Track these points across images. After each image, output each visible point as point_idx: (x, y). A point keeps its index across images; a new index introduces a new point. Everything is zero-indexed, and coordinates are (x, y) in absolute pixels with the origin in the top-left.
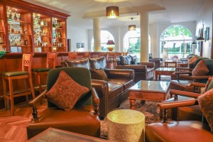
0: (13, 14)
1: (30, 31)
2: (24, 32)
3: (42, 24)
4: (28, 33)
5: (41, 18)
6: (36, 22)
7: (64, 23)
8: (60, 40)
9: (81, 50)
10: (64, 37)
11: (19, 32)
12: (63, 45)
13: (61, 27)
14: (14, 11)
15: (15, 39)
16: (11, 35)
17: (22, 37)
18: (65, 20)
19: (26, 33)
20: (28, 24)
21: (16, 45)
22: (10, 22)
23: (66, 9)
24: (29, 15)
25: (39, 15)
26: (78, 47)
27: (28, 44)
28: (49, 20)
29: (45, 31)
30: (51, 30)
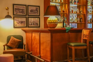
1: (85, 11)
4: (83, 12)
11: (77, 12)
15: (73, 17)
16: (71, 15)
17: (78, 15)
19: (81, 12)
20: (83, 5)
21: (74, 22)
22: (71, 5)
27: (83, 21)
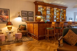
0: (48, 9)
1: (53, 14)
2: (51, 15)
3: (57, 11)
5: (57, 9)
6: (55, 11)
7: (65, 10)
8: (63, 17)
9: (71, 21)
10: (65, 16)
12: (64, 19)
13: (64, 12)
14: (48, 8)
16: (47, 16)
17: (50, 16)
18: (66, 9)
20: (52, 12)
21: (48, 19)
22: (47, 12)
23: (66, 5)
24: (53, 9)
25: (56, 8)
26: (70, 19)
27: (52, 19)
28: (60, 10)
29: (58, 14)
30: (60, 13)
